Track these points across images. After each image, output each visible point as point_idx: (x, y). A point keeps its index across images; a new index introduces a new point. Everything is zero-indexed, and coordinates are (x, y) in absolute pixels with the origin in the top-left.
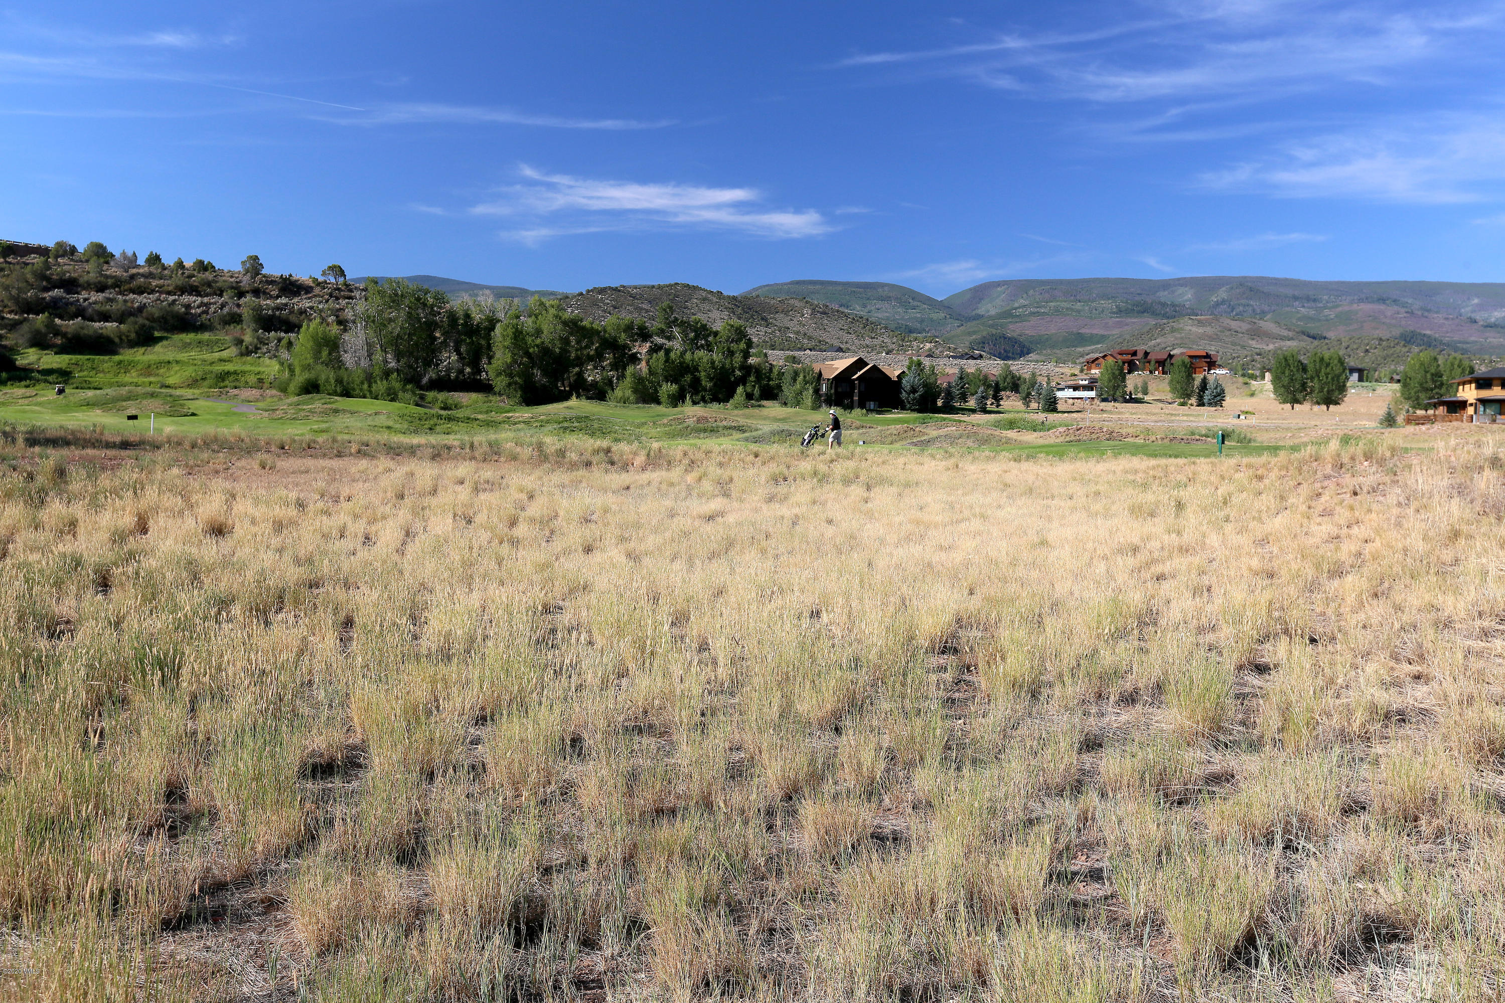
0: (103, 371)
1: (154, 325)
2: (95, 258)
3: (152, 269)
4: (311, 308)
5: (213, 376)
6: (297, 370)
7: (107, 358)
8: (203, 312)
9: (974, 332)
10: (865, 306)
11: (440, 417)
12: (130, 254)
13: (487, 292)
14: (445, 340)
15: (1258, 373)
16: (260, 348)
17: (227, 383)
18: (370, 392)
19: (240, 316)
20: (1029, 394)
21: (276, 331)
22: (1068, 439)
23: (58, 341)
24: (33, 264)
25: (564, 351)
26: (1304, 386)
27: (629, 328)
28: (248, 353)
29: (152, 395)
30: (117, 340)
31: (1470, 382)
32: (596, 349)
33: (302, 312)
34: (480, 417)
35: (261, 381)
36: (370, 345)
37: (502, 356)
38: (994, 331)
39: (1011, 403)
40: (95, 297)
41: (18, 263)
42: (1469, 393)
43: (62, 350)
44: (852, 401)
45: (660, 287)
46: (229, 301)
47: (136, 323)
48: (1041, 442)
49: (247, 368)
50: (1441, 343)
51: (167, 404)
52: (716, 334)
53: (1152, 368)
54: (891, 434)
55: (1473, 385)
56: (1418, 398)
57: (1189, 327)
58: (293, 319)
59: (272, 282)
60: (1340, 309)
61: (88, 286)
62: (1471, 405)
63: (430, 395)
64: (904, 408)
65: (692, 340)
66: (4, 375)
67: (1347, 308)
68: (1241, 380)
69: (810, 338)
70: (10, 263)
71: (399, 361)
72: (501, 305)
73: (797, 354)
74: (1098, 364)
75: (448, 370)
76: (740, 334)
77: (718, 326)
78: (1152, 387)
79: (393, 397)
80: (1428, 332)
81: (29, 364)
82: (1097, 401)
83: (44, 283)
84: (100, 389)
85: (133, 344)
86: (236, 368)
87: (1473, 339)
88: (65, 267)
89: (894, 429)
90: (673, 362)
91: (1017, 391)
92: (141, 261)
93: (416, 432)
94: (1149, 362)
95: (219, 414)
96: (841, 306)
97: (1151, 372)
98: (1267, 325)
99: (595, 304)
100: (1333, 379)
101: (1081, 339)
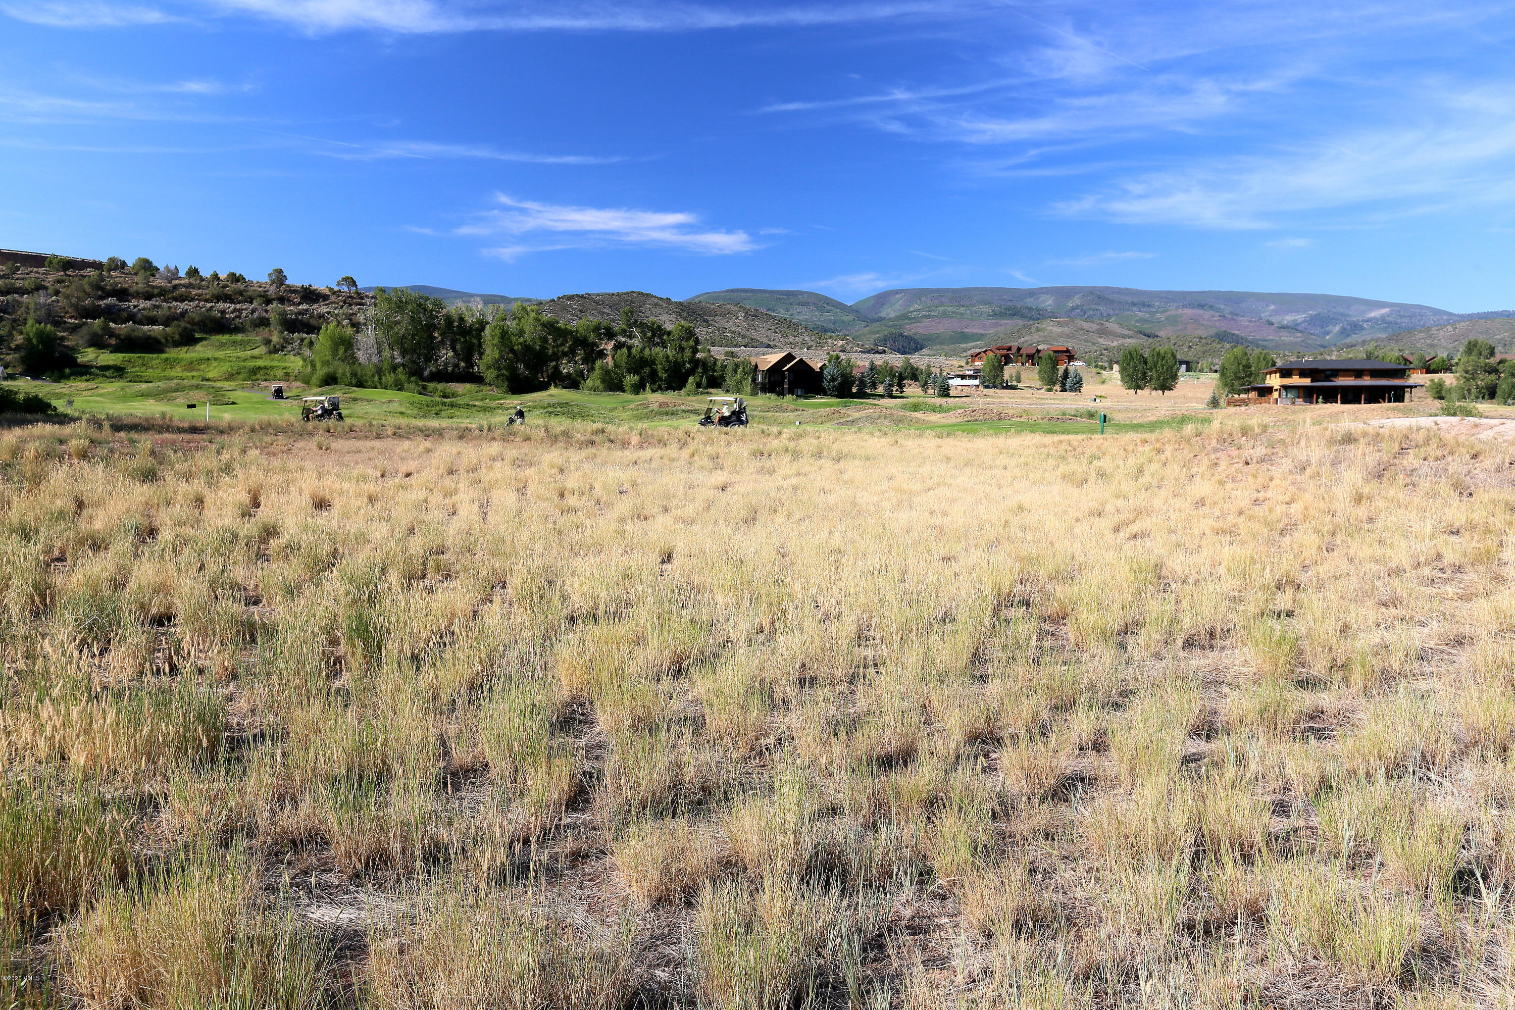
0: (152, 367)
1: (195, 327)
2: (142, 271)
3: (192, 280)
4: (328, 313)
5: (247, 370)
6: (318, 366)
7: (155, 356)
8: (237, 317)
9: (878, 332)
10: (788, 311)
11: (444, 404)
12: (172, 268)
13: (478, 299)
14: (442, 339)
15: (1106, 364)
16: (285, 347)
17: (258, 376)
18: (381, 383)
19: (268, 320)
20: (926, 382)
21: (299, 333)
22: (966, 419)
23: (113, 342)
24: (90, 276)
25: (543, 348)
26: (1145, 374)
27: (597, 329)
28: (275, 351)
29: (197, 387)
30: (163, 341)
31: (1275, 372)
32: (570, 346)
33: (321, 316)
34: (477, 403)
35: (287, 374)
36: (379, 344)
37: (491, 352)
38: (894, 331)
39: (912, 389)
40: (143, 304)
41: (76, 276)
42: (1274, 381)
43: (116, 349)
44: (783, 389)
45: (619, 295)
46: (259, 307)
47: (179, 326)
48: (945, 421)
49: (275, 364)
50: (1247, 341)
51: (210, 394)
52: (669, 333)
53: (1023, 361)
54: (821, 416)
55: (1278, 375)
56: (1232, 385)
57: (1050, 327)
58: (313, 322)
59: (295, 291)
60: (1169, 313)
61: (137, 295)
62: (1276, 390)
63: (431, 385)
64: (825, 394)
65: (650, 339)
66: (67, 371)
67: (1174, 313)
68: (1095, 370)
69: (744, 337)
70: (69, 276)
71: (404, 357)
72: (489, 310)
73: (734, 349)
74: (980, 358)
75: (446, 365)
76: (689, 334)
77: (669, 327)
78: (1024, 376)
79: (399, 386)
80: (1236, 332)
81: (89, 361)
82: (981, 388)
83: (100, 293)
84: (151, 382)
85: (177, 344)
86: (265, 364)
87: (1270, 337)
88: (116, 279)
89: (823, 411)
90: (634, 357)
91: (917, 380)
92: (182, 274)
93: (425, 416)
94: (1021, 356)
95: (256, 403)
96: (768, 310)
97: (1023, 364)
98: (1112, 326)
99: (565, 308)
100: (1167, 370)
101: (964, 337)
